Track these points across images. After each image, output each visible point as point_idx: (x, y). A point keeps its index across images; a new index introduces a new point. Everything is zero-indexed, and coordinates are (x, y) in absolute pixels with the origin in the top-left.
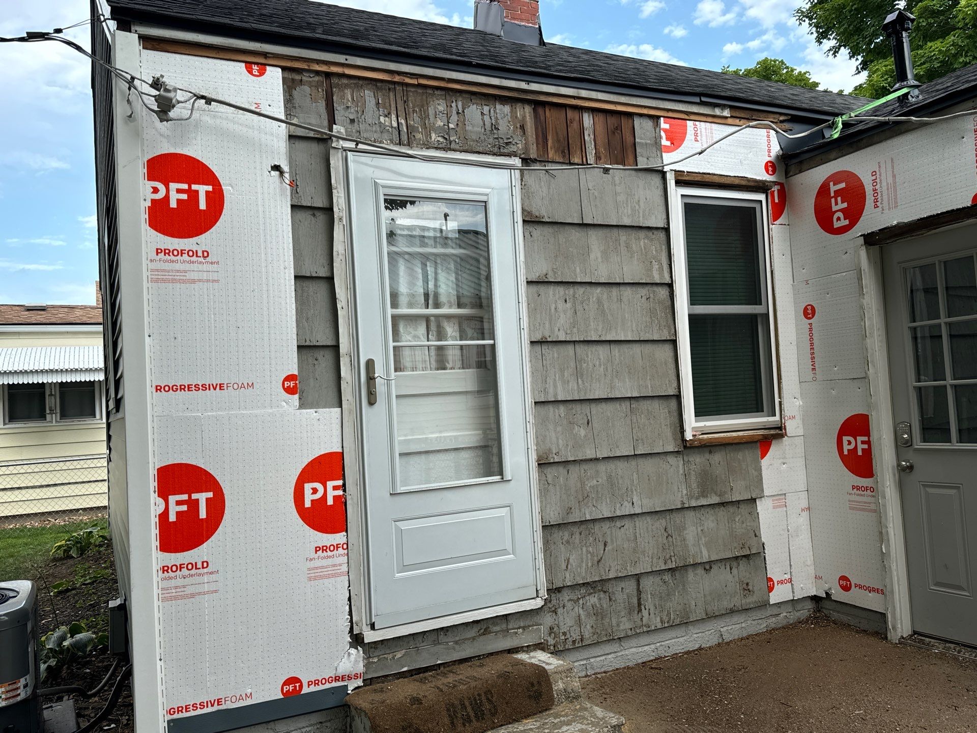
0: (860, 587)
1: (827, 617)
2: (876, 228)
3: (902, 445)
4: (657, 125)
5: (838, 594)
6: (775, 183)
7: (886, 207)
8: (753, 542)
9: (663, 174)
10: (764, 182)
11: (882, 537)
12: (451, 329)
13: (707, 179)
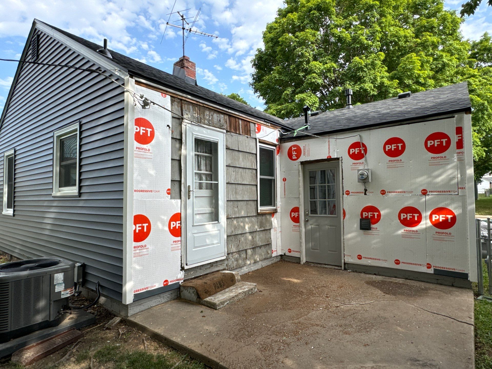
0: (293, 251)
1: (284, 260)
2: (304, 160)
3: (306, 215)
4: (255, 125)
5: (288, 254)
6: (278, 145)
7: (307, 155)
8: (270, 240)
9: (256, 139)
10: (276, 144)
11: (301, 238)
12: (204, 178)
13: (265, 142)
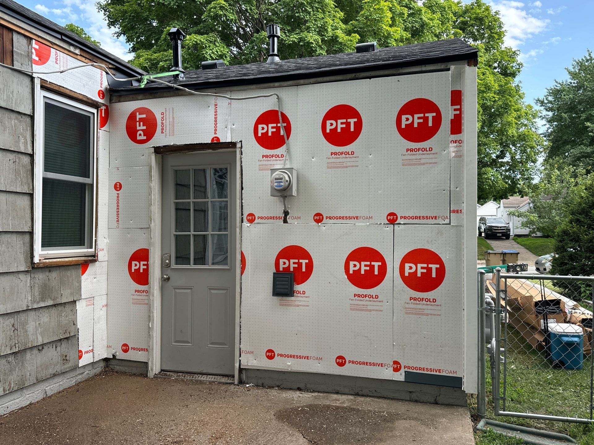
0: (134, 349)
1: (112, 370)
2: (161, 145)
3: (165, 266)
4: (30, 44)
5: (121, 355)
6: (104, 105)
7: (168, 134)
8: (72, 328)
9: (32, 79)
10: (97, 102)
11: (150, 318)
13: (62, 90)
